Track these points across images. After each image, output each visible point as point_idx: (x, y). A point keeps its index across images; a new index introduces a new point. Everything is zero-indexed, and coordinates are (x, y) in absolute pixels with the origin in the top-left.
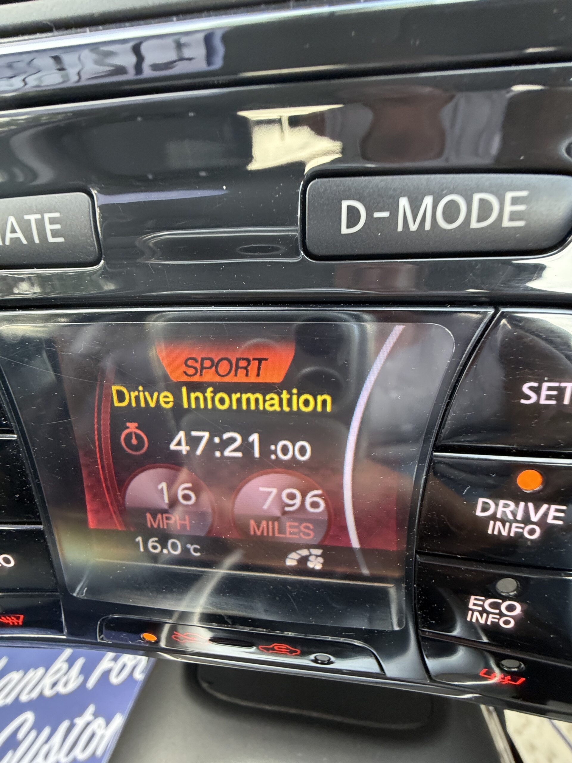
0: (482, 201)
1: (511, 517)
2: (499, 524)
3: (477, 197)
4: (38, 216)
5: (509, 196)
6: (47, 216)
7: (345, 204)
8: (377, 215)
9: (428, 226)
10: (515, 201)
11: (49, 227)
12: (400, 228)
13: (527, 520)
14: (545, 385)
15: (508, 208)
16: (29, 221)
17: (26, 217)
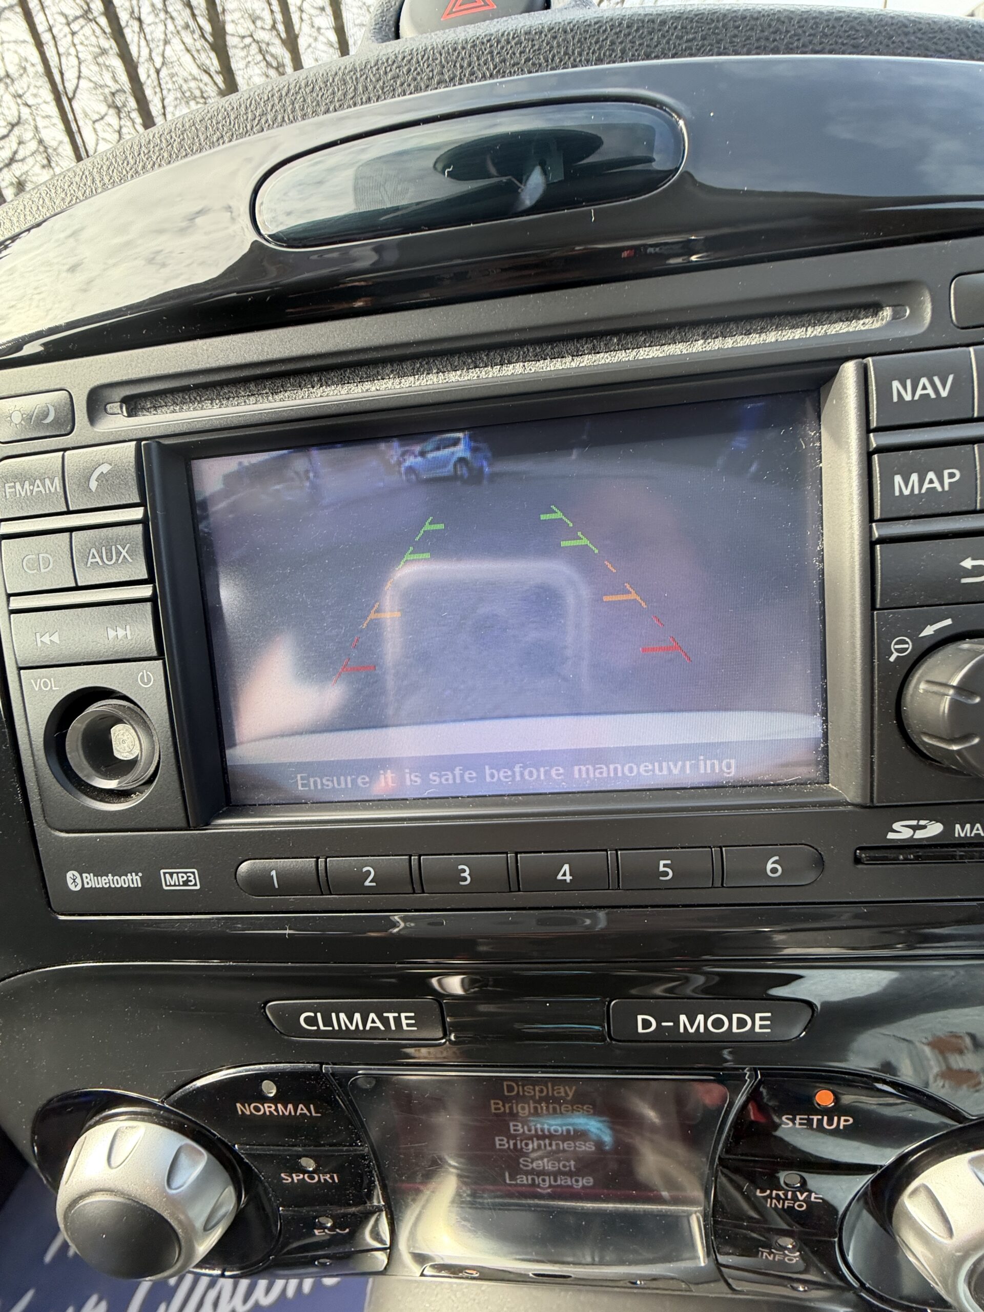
0: (738, 1019)
1: (783, 1196)
2: (774, 1201)
3: (735, 1016)
4: (396, 1015)
5: (758, 1016)
6: (403, 1015)
7: (640, 1018)
8: (664, 1024)
9: (702, 1030)
10: (762, 1019)
11: (404, 1022)
12: (682, 1030)
13: (795, 1199)
14: (798, 1117)
15: (758, 1023)
16: (388, 1018)
17: (385, 1015)
